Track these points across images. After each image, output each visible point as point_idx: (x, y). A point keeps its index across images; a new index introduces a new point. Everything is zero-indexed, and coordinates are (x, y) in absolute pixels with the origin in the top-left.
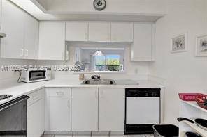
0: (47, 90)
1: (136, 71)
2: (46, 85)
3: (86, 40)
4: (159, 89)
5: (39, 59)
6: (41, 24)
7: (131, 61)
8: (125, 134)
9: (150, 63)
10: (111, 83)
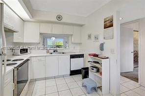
0: (32, 58)
1: (74, 48)
2: (32, 56)
3: (51, 33)
4: (83, 55)
5: (24, 42)
6: (25, 23)
7: (72, 43)
8: (71, 75)
9: (80, 44)
10: (63, 53)
